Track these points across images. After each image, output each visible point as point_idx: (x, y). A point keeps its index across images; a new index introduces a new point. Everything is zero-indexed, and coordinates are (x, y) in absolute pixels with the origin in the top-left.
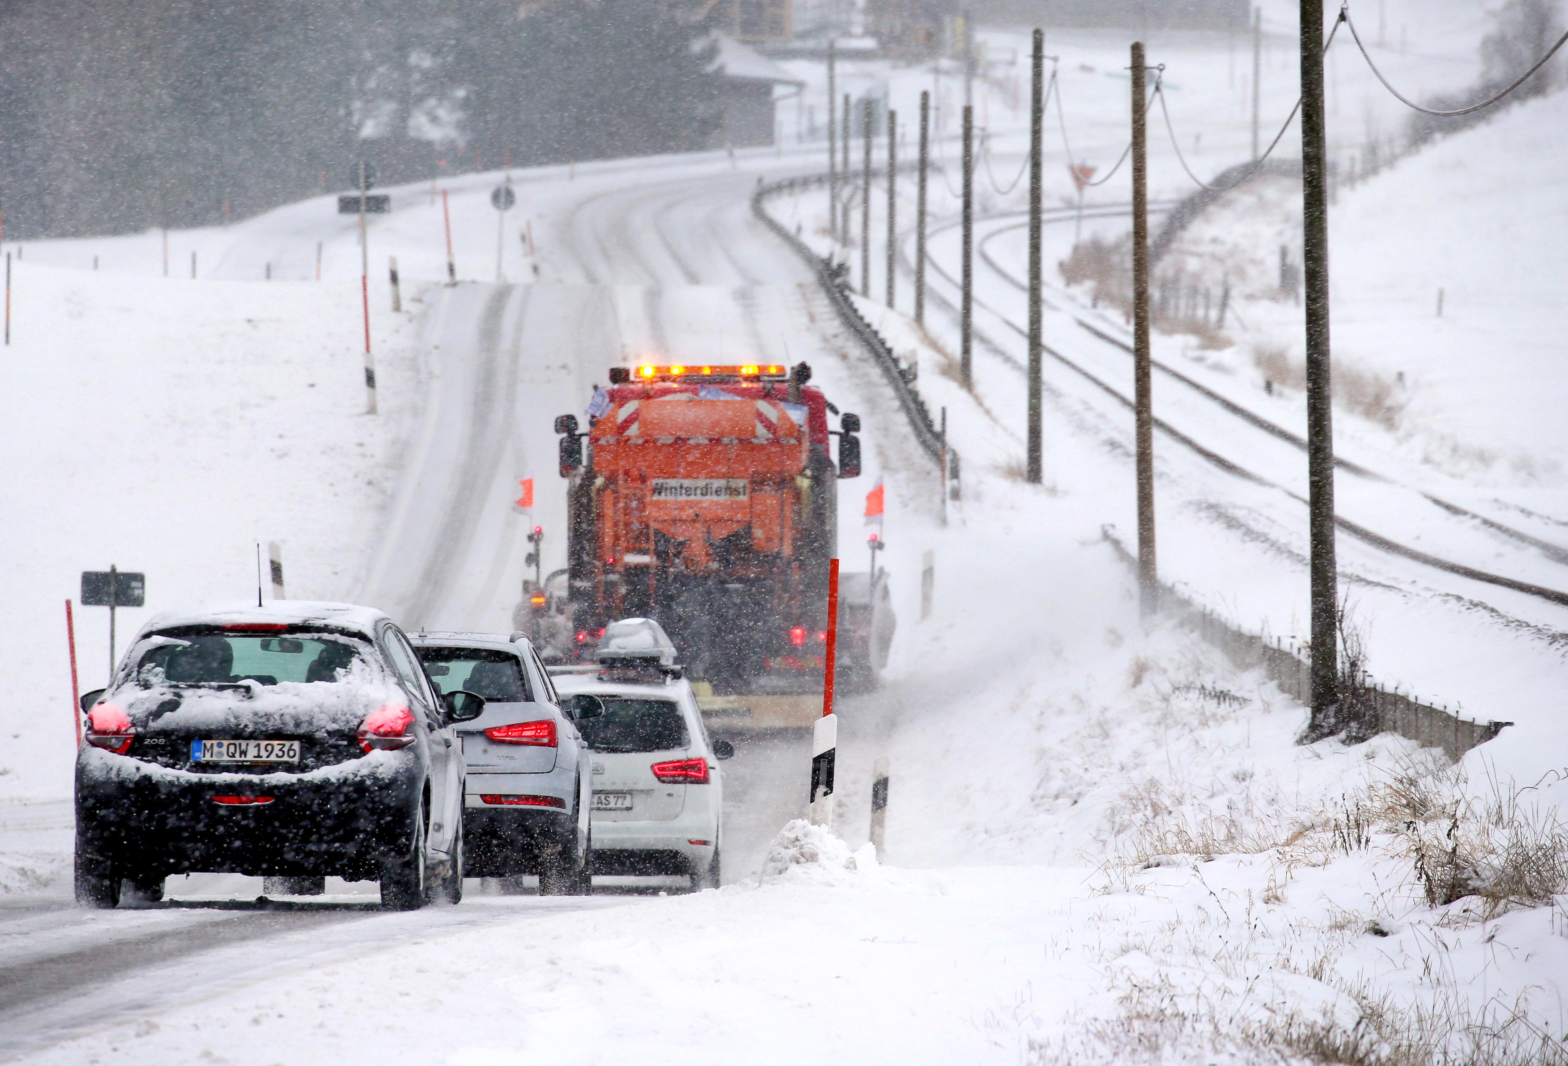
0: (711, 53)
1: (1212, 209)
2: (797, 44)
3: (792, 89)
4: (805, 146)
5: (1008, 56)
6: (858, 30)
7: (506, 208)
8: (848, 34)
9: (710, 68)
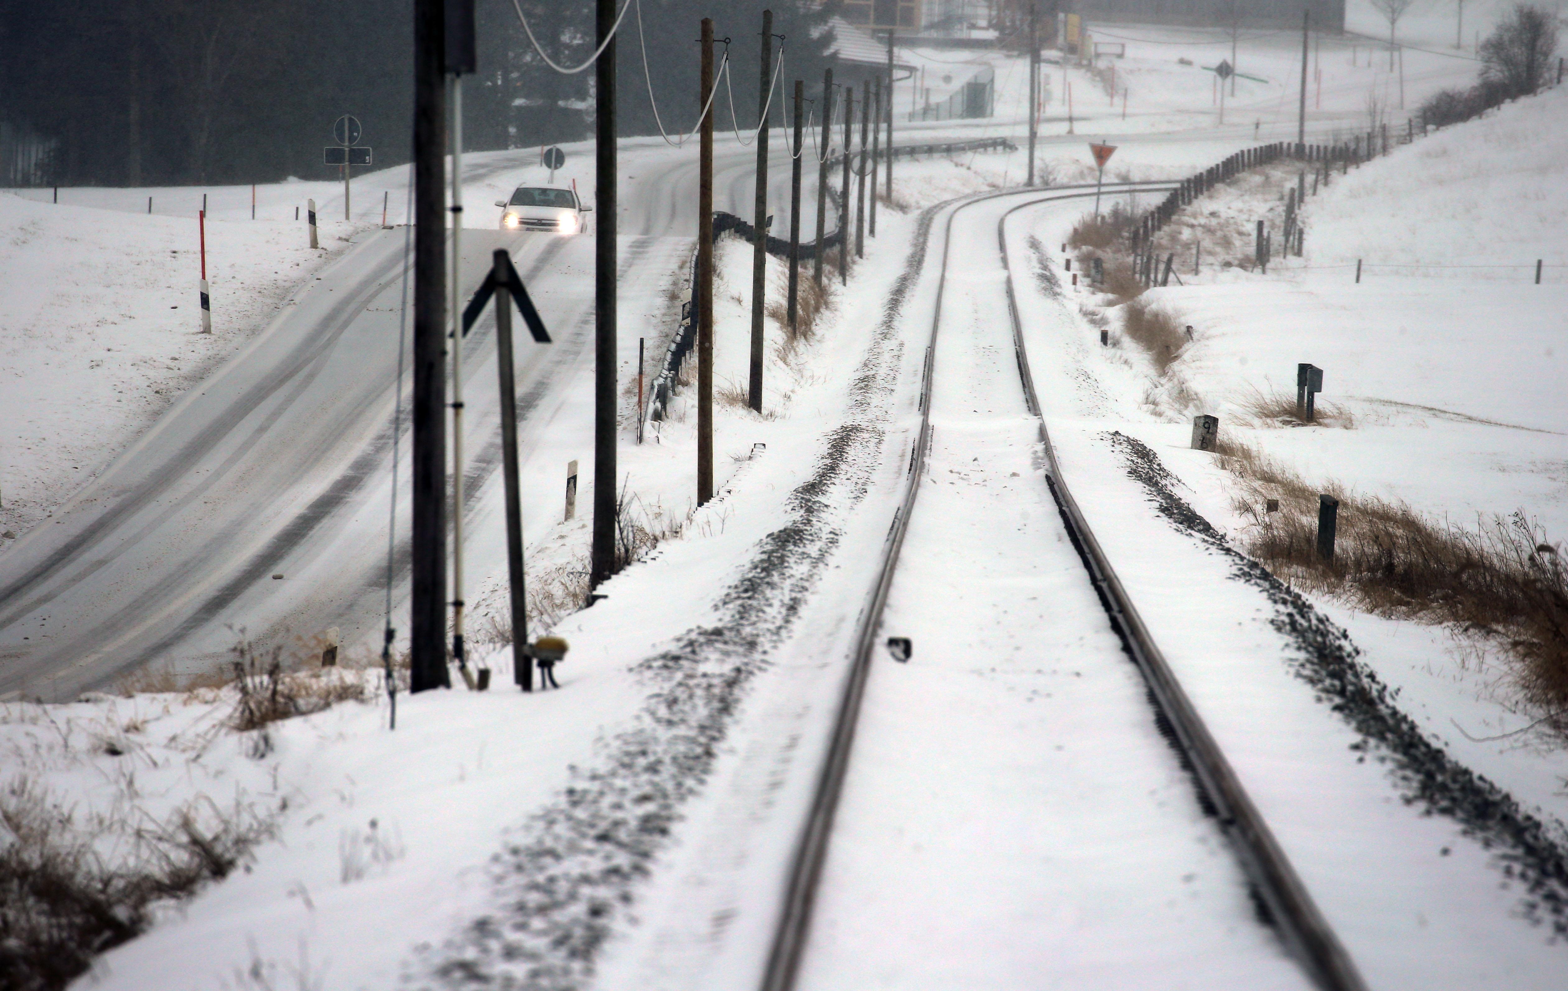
0: (828, 38)
1: (1219, 186)
2: (924, 35)
3: (906, 74)
4: (917, 123)
5: (1118, 50)
6: (983, 23)
7: (556, 168)
8: (973, 27)
9: (827, 53)
